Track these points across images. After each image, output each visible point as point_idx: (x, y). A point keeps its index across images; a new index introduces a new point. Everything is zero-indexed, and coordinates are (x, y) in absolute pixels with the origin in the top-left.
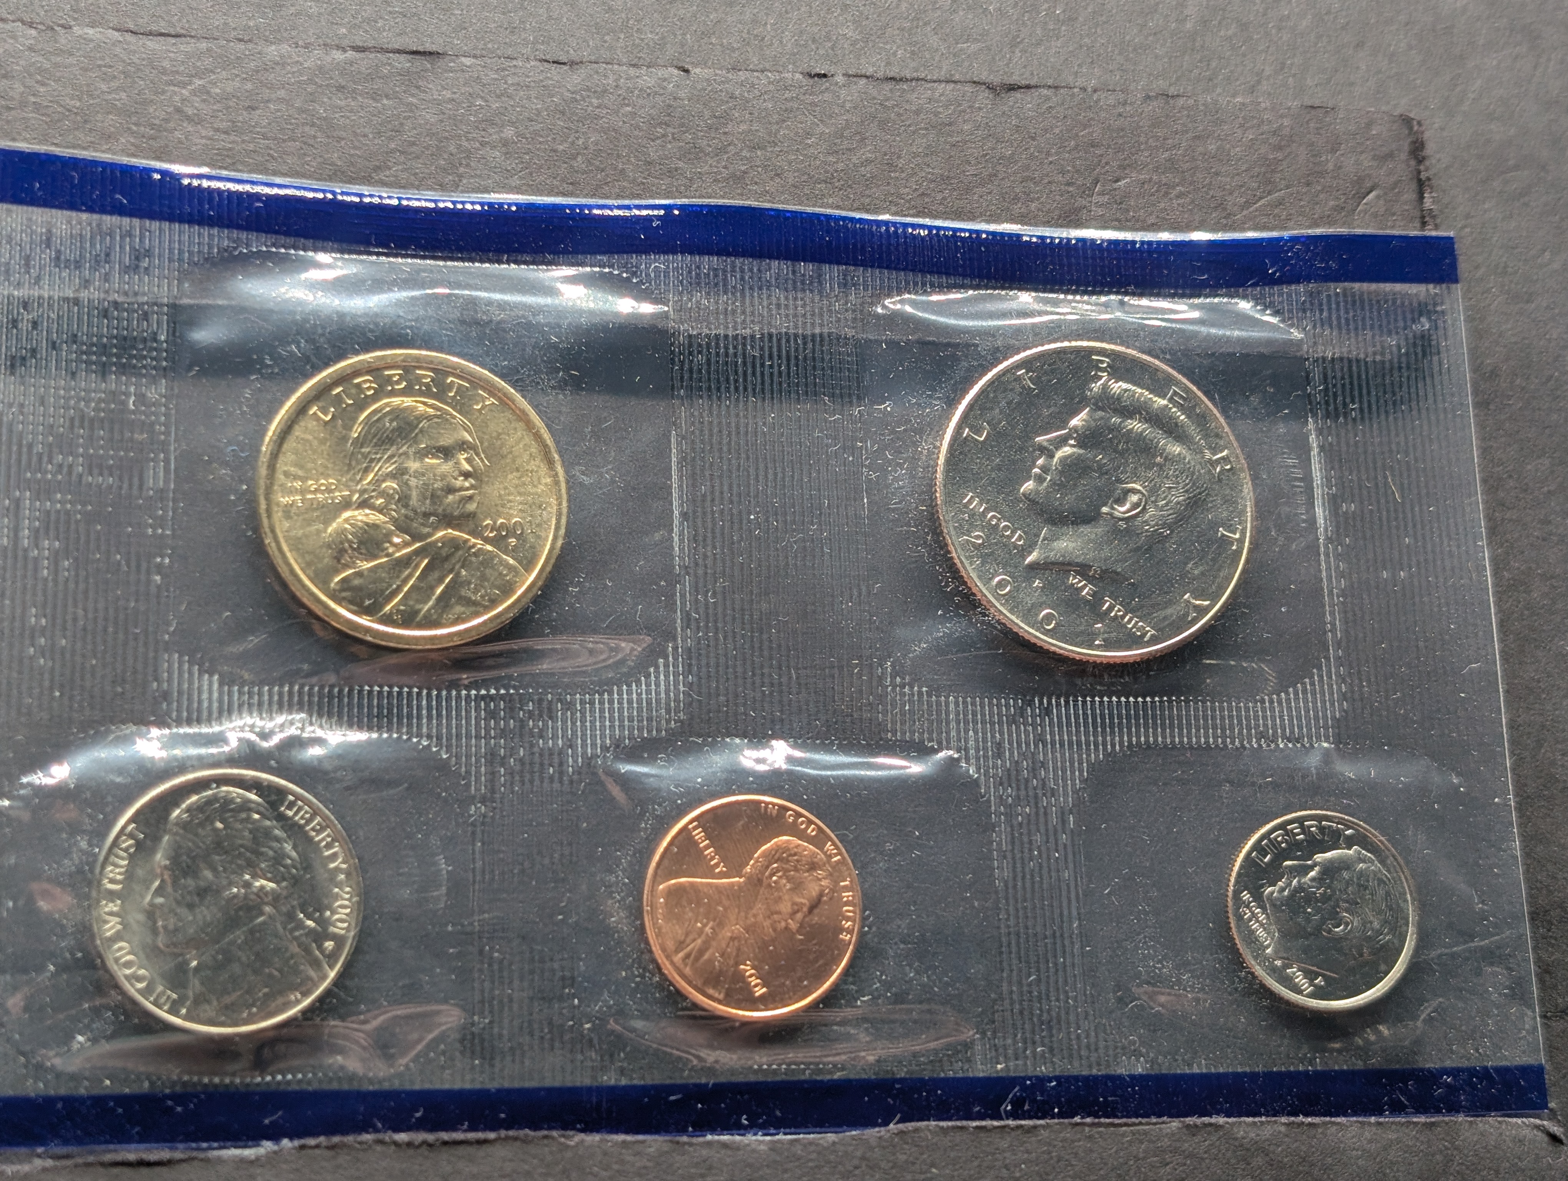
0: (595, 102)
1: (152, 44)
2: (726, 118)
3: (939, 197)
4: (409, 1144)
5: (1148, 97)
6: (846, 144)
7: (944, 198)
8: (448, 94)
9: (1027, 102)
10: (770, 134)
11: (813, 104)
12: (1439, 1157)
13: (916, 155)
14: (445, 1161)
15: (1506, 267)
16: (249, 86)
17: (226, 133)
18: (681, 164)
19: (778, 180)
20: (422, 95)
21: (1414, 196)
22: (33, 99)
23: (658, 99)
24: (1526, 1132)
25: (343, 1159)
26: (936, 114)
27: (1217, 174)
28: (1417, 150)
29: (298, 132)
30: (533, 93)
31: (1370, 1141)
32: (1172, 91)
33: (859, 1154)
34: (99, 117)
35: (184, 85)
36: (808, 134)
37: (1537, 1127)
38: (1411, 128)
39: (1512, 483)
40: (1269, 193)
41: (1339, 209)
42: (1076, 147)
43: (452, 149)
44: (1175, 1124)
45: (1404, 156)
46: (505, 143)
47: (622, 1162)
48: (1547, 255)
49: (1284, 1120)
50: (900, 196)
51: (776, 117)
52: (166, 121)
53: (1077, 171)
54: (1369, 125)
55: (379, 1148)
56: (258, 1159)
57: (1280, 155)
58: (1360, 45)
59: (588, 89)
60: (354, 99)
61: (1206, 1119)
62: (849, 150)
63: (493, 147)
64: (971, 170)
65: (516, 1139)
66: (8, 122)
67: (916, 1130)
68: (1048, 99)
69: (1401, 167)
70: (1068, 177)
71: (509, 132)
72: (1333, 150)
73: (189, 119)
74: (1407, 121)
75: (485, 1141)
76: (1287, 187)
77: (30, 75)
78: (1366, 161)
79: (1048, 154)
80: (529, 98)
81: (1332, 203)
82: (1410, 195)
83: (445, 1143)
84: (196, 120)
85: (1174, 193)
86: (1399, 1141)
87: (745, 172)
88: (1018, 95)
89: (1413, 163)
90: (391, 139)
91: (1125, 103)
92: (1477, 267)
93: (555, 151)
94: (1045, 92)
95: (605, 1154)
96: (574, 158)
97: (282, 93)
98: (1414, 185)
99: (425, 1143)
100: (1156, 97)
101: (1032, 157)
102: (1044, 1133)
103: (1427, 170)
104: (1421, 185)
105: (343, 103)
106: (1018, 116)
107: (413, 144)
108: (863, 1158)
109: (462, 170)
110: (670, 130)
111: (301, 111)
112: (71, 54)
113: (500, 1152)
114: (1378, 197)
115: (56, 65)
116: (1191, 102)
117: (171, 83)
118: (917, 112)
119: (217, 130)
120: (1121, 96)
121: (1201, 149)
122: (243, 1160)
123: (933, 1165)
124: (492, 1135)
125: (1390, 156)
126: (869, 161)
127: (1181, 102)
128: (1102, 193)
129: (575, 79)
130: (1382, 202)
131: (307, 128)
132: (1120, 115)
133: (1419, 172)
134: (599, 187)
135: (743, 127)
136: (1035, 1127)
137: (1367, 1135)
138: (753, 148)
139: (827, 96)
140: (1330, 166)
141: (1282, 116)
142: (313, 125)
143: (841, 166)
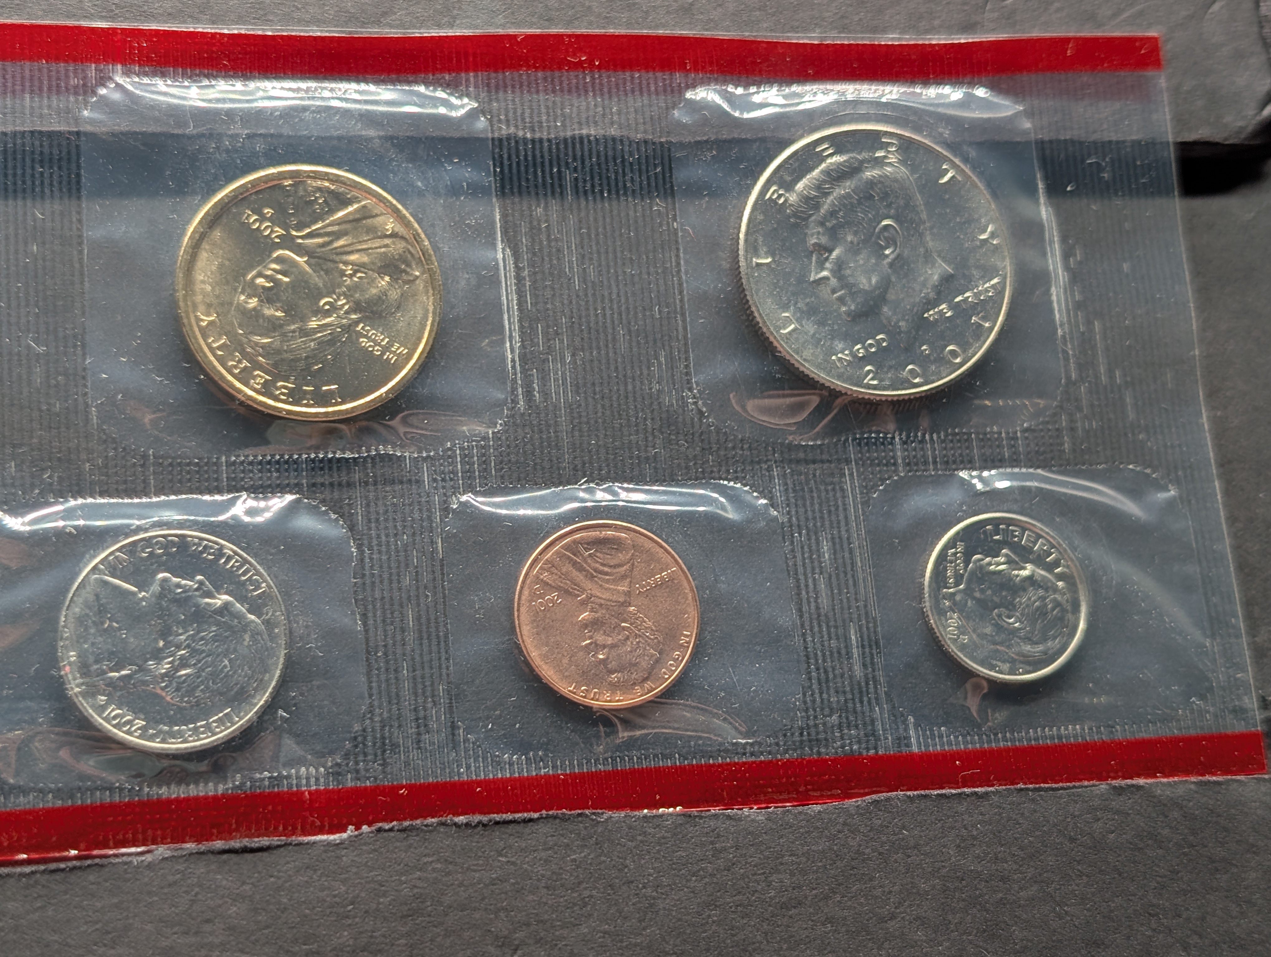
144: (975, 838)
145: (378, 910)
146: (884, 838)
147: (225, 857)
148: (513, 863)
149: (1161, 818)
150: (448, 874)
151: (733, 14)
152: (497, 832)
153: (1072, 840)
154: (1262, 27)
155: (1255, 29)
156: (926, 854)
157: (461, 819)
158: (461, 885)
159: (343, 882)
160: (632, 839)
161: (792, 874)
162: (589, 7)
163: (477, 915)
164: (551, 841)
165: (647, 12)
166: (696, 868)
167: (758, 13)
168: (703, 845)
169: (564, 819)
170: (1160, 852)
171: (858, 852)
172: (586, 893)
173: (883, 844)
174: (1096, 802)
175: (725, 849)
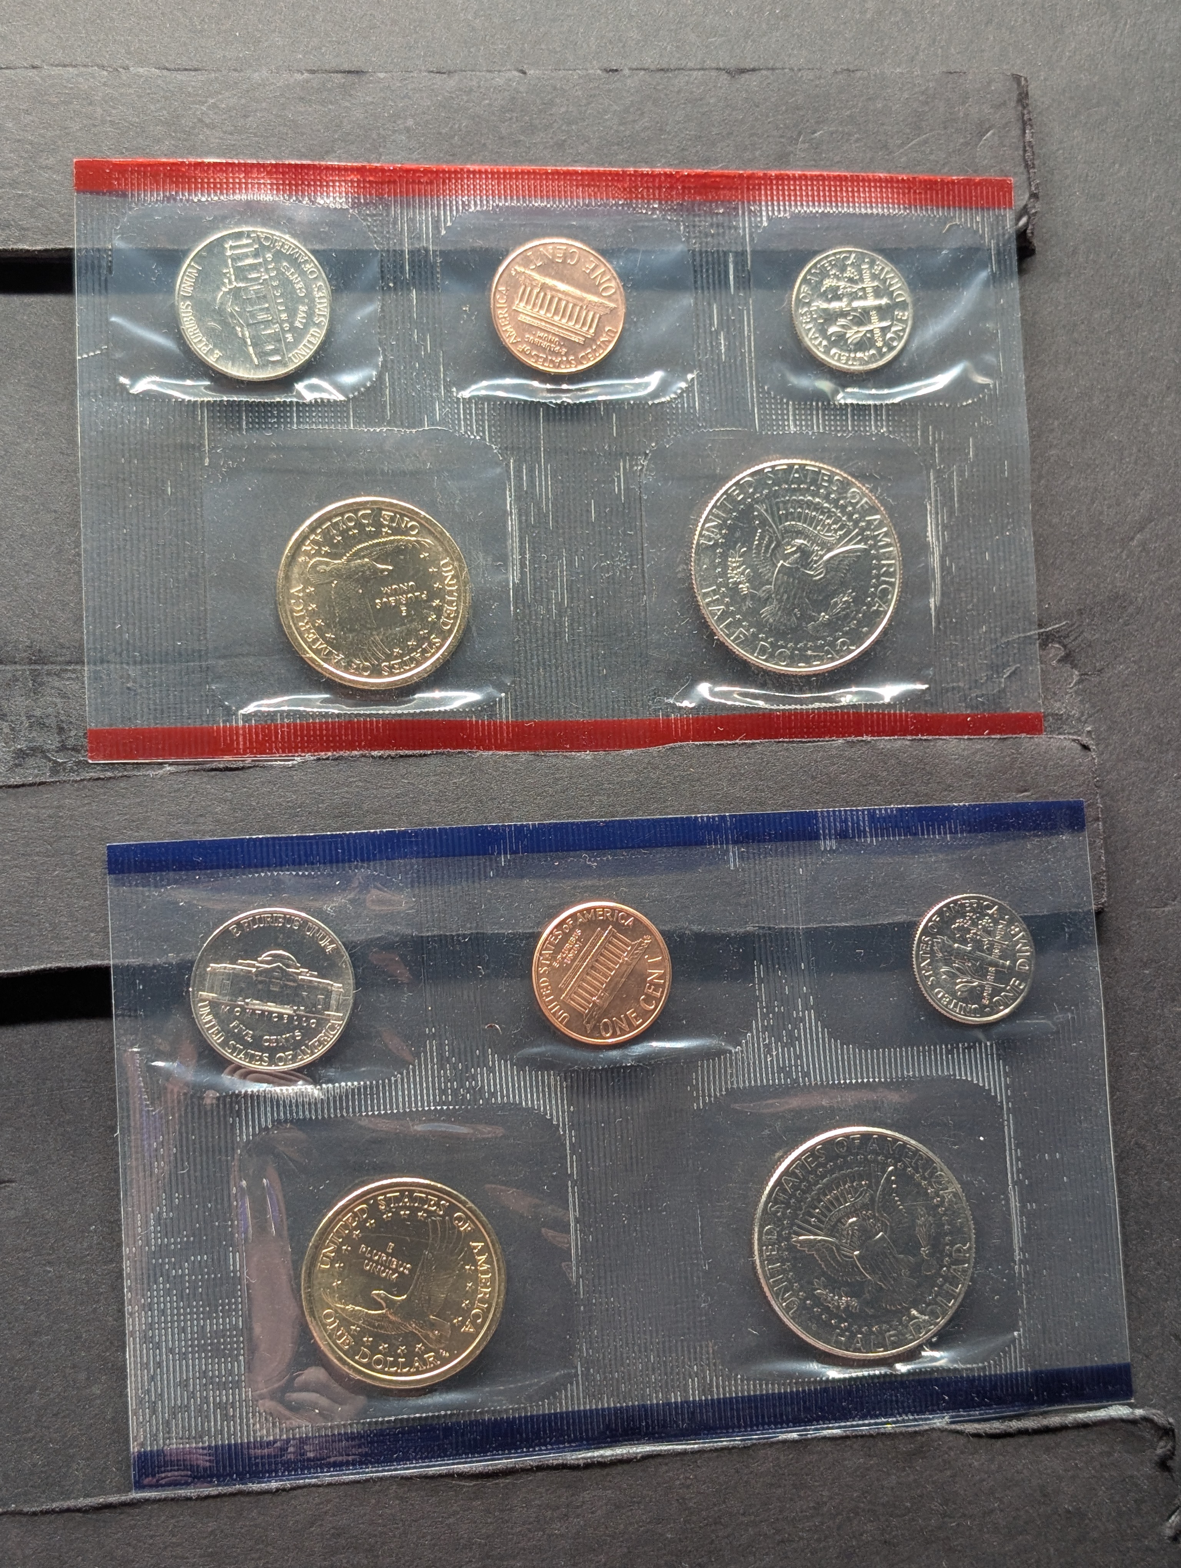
0: (465, 98)
1: (180, 76)
2: (551, 103)
3: (694, 151)
4: (380, 757)
5: (836, 72)
6: (631, 118)
7: (697, 152)
8: (369, 99)
9: (752, 81)
10: (580, 113)
11: (609, 91)
12: (1008, 759)
13: (679, 122)
14: (402, 767)
15: (1087, 176)
16: (243, 101)
17: (231, 134)
18: (522, 138)
19: (586, 145)
20: (353, 101)
21: (1019, 132)
22: (109, 119)
23: (506, 93)
24: (1066, 743)
25: (343, 765)
26: (692, 93)
27: (883, 124)
28: (1023, 97)
29: (276, 131)
30: (425, 95)
31: (964, 750)
32: (851, 67)
33: (646, 760)
34: (152, 128)
35: (203, 103)
36: (606, 112)
37: (1074, 740)
38: (1019, 83)
39: (1083, 327)
40: (919, 136)
41: (967, 144)
42: (786, 110)
43: (374, 136)
44: (841, 741)
45: (1013, 104)
46: (408, 130)
47: (505, 767)
48: (1117, 166)
49: (909, 738)
50: (668, 152)
51: (584, 101)
52: (193, 128)
53: (787, 128)
54: (989, 83)
55: (363, 759)
56: (293, 766)
57: (926, 109)
58: (989, 22)
59: (460, 90)
60: (310, 106)
61: (860, 738)
62: (634, 121)
63: (400, 134)
64: (715, 131)
65: (443, 754)
66: (95, 135)
67: (681, 747)
68: (767, 77)
69: (1011, 113)
70: (780, 132)
71: (410, 122)
72: (963, 103)
73: (207, 126)
74: (1017, 78)
75: (425, 755)
76: (931, 130)
77: (106, 102)
78: (987, 109)
79: (767, 116)
80: (422, 98)
81: (962, 141)
82: (1016, 132)
83: (401, 756)
84: (212, 126)
85: (853, 138)
86: (982, 749)
87: (565, 141)
88: (747, 76)
89: (1020, 108)
90: (335, 131)
91: (820, 78)
92: (1067, 177)
93: (440, 133)
94: (764, 72)
95: (495, 762)
96: (453, 137)
97: (264, 105)
98: (1020, 124)
99: (389, 756)
100: (842, 72)
101: (756, 119)
102: (759, 748)
103: (1029, 113)
104: (1025, 124)
105: (303, 110)
106: (747, 91)
107: (349, 134)
108: (649, 763)
109: (381, 150)
110: (515, 115)
111: (277, 116)
112: (130, 86)
113: (434, 761)
114: (994, 134)
115: (121, 94)
116: (865, 74)
117: (194, 103)
118: (679, 92)
119: (225, 132)
120: (818, 73)
121: (872, 108)
122: (284, 767)
123: (691, 766)
124: (429, 752)
125: (1004, 104)
126: (646, 129)
127: (858, 74)
128: (804, 142)
129: (452, 82)
130: (996, 138)
131: (281, 128)
132: (817, 86)
133: (1023, 115)
134: (469, 157)
135: (563, 109)
136: (753, 744)
137: (962, 746)
138: (569, 124)
139: (618, 84)
140: (961, 114)
141: (928, 81)
142: (285, 125)
143: (628, 133)
144: (743, 775)
145: (318, 812)
146: (676, 774)
147: (213, 773)
148: (413, 784)
149: (882, 764)
150: (367, 789)
151: (597, 148)
152: (402, 763)
153: (813, 778)
154: (1025, 151)
155: (1021, 153)
156: (706, 785)
157: (375, 753)
158: (376, 797)
159: (295, 792)
160: (497, 770)
161: (609, 796)
162: (484, 145)
163: (386, 817)
164: (439, 770)
165: (529, 148)
166: (540, 790)
167: (616, 147)
168: (547, 775)
169: (449, 755)
170: (879, 788)
171: (657, 783)
172: (463, 805)
173: (675, 778)
174: (834, 752)
175: (562, 778)
